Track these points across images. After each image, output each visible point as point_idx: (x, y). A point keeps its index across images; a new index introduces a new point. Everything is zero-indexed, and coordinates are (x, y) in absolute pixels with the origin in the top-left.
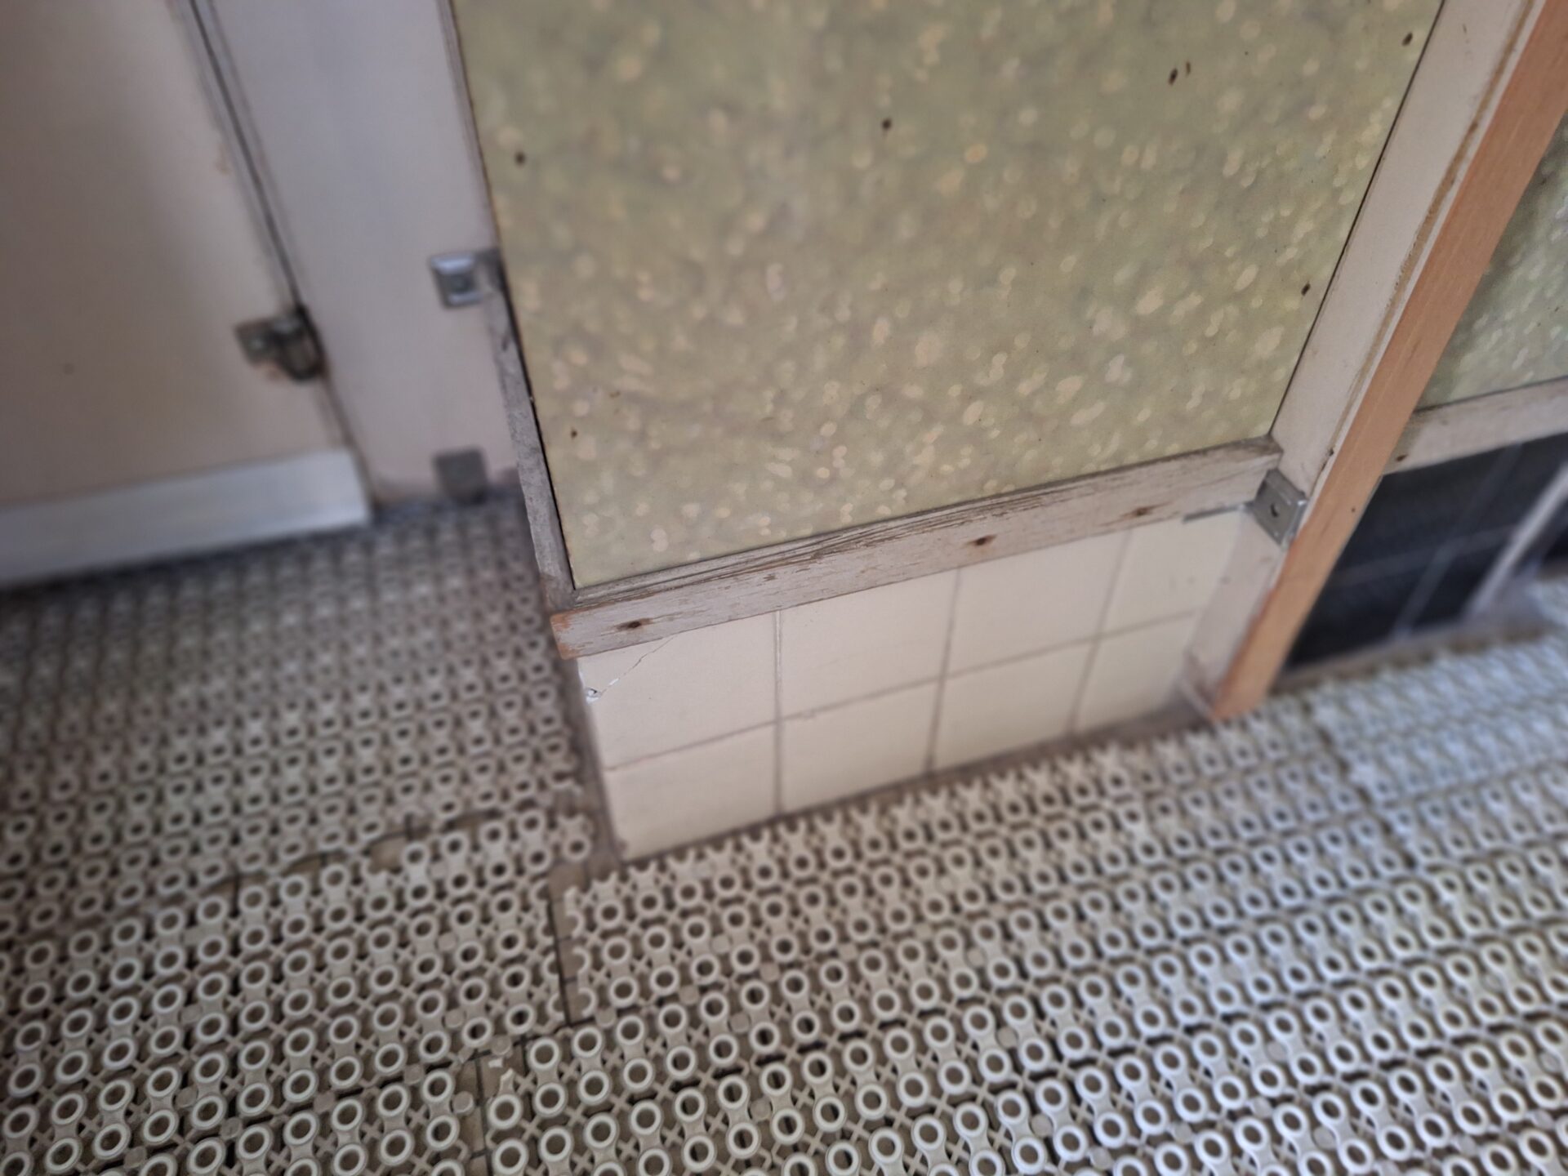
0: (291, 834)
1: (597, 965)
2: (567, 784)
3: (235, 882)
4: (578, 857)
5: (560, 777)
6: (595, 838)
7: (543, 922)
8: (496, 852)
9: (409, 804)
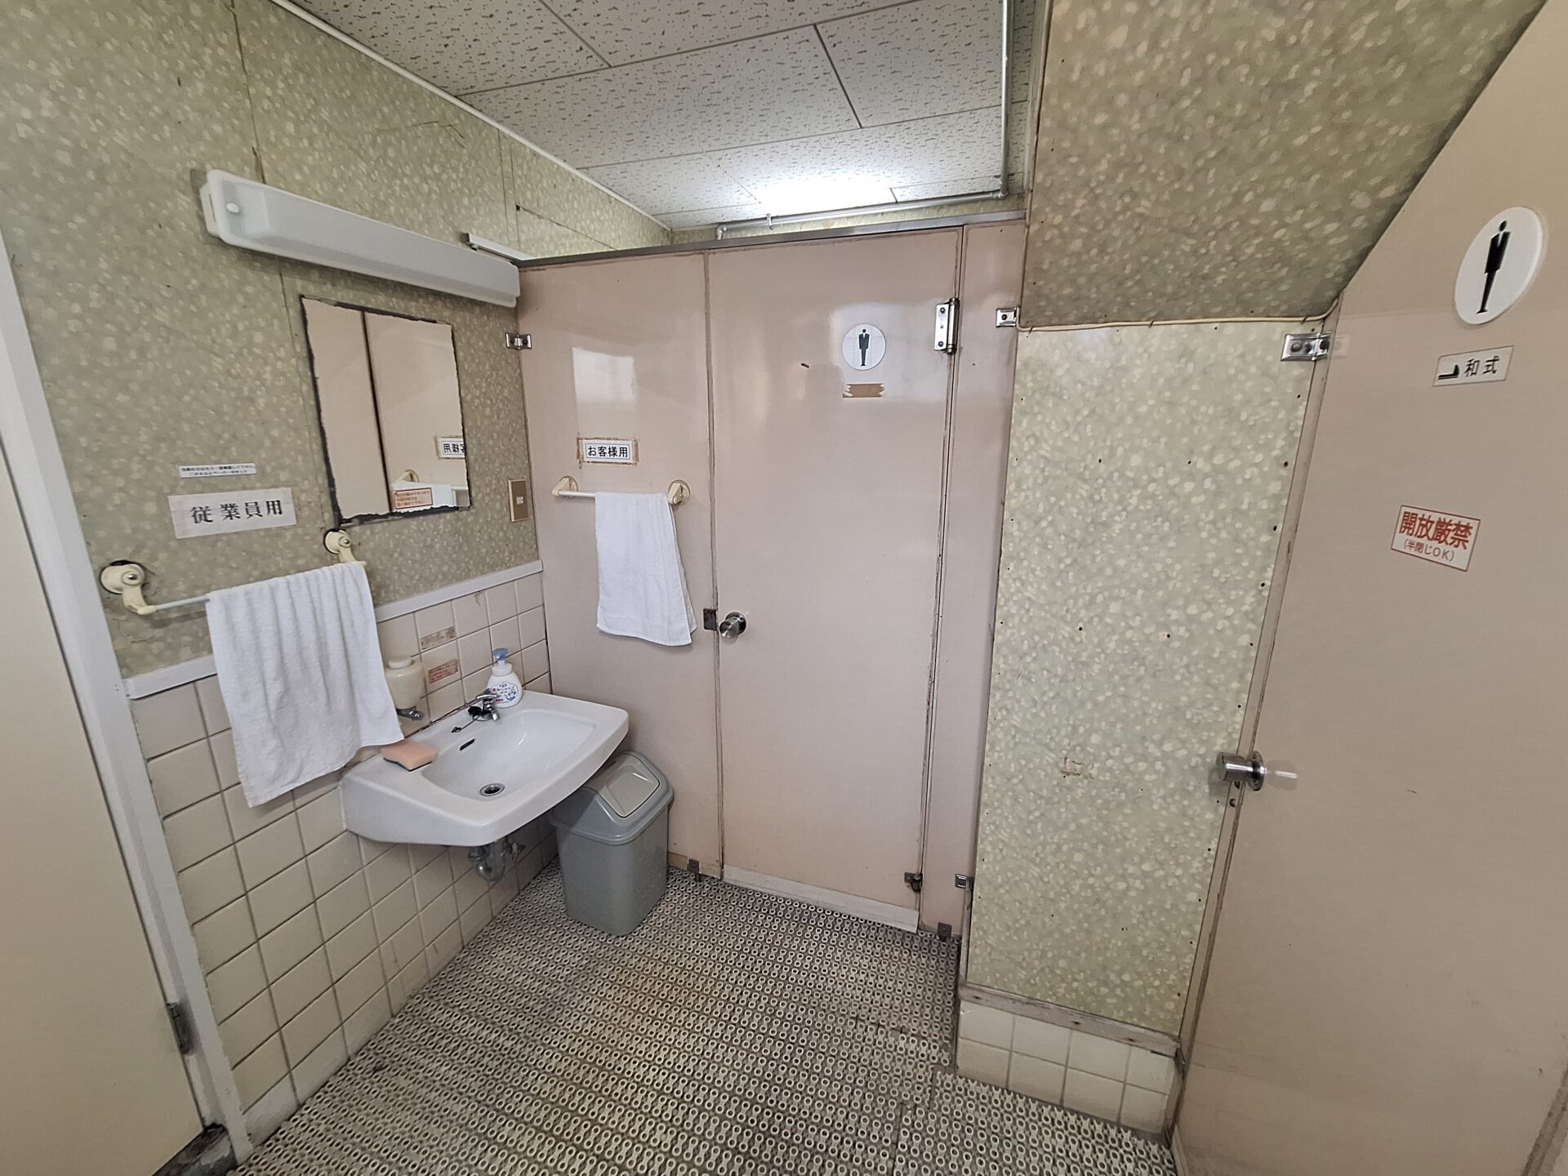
0: (874, 1014)
1: (941, 1098)
2: (947, 1042)
3: (857, 1019)
4: (945, 1065)
5: (946, 1038)
6: (951, 1062)
7: (930, 1077)
8: (924, 1050)
9: (904, 1023)
